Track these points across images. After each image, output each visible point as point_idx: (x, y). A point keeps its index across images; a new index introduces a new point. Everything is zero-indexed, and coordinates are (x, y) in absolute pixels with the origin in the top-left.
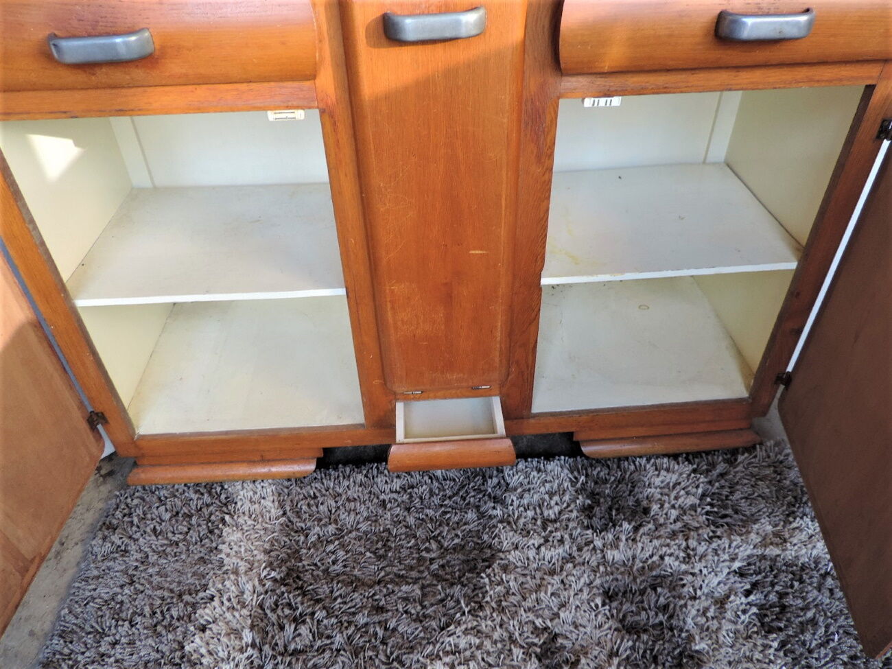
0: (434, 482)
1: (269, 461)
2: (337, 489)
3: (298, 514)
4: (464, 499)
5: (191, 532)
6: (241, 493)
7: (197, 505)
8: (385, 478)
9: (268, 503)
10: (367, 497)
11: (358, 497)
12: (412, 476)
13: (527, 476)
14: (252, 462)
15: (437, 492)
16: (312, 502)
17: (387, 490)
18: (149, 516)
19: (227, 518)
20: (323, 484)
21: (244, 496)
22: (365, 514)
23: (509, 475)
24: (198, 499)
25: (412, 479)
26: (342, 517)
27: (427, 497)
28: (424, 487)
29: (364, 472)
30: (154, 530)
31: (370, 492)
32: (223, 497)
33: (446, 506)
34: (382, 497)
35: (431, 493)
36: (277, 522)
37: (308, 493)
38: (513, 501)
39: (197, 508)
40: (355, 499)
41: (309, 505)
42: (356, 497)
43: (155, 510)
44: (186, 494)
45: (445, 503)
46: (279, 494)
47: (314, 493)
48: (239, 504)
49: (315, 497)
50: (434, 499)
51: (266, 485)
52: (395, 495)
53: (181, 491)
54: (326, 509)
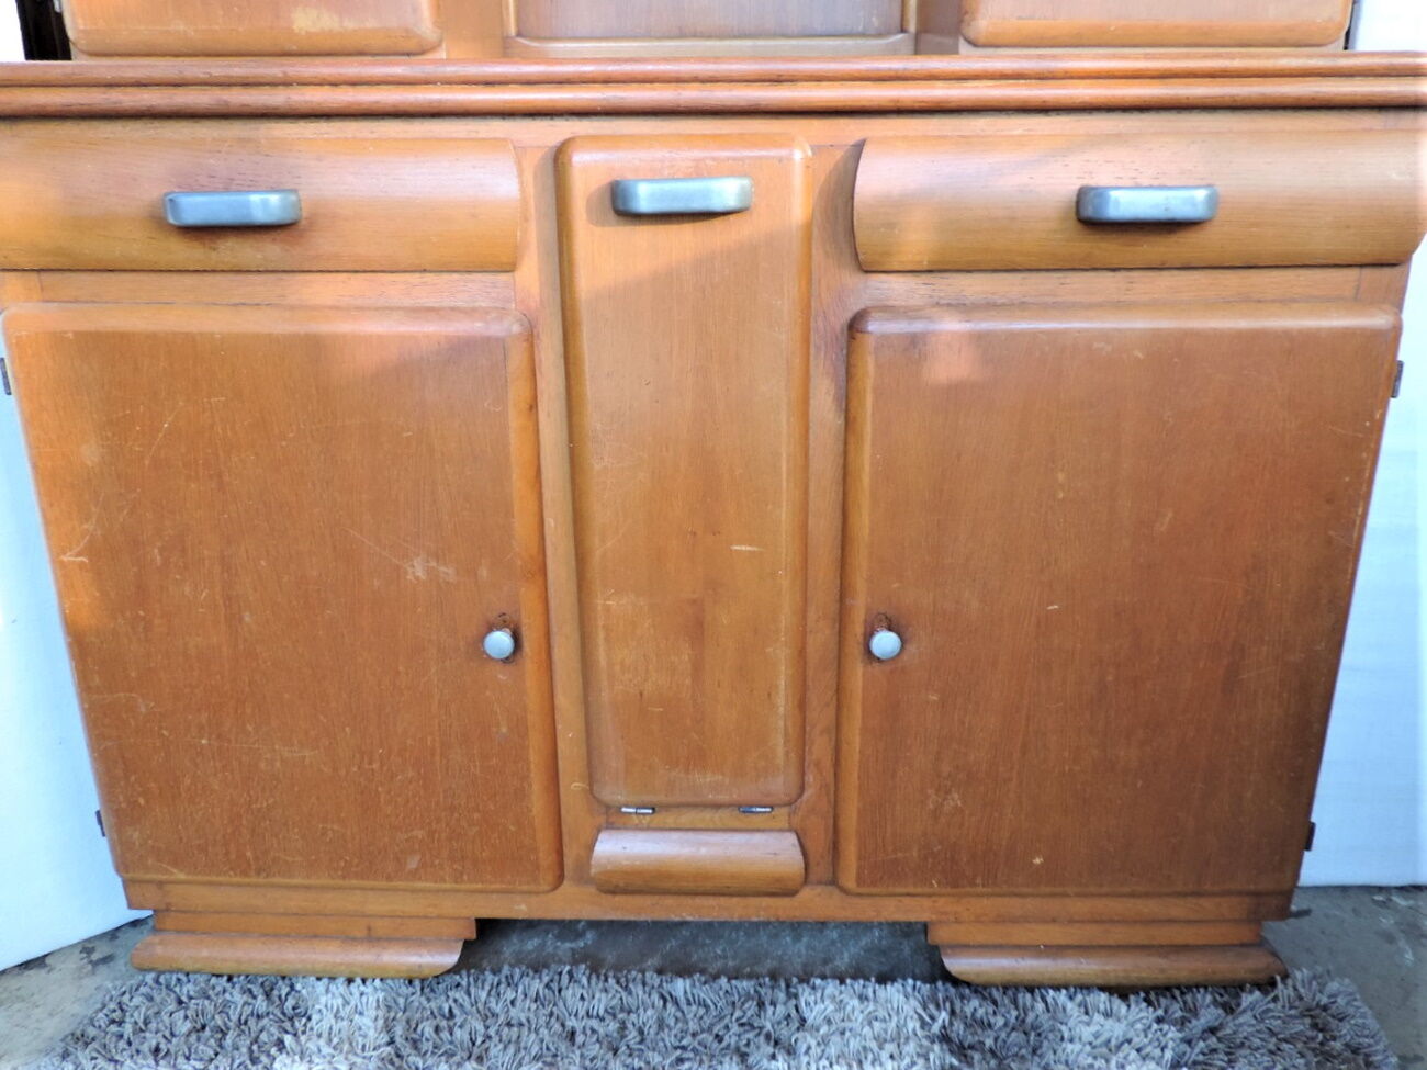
0: (669, 1005)
1: (379, 939)
2: (493, 1005)
3: (415, 1044)
4: (719, 1038)
5: (219, 1057)
6: (323, 1000)
7: (241, 1015)
8: (581, 991)
9: (366, 1022)
10: (542, 1021)
11: (529, 1021)
12: (630, 993)
13: (841, 1006)
14: (349, 940)
15: (672, 1023)
16: (444, 1023)
17: (582, 1013)
18: (153, 1026)
19: (288, 1039)
20: (469, 995)
21: (326, 1006)
22: (535, 1049)
23: (808, 1004)
24: (246, 1003)
25: (630, 998)
26: (493, 1052)
27: (652, 1031)
28: (650, 1012)
29: (546, 979)
30: (157, 1050)
31: (551, 1014)
32: (290, 1003)
33: (684, 1048)
34: (571, 1023)
35: (661, 1025)
36: (375, 1053)
37: (440, 1008)
38: (809, 1048)
39: (240, 1020)
40: (521, 1025)
41: (437, 1029)
42: (524, 1021)
43: (166, 1018)
44: (227, 996)
45: (684, 1042)
46: (389, 1008)
47: (450, 1010)
48: (315, 1017)
49: (451, 1015)
50: (665, 1034)
51: (368, 989)
52: (594, 1023)
53: (219, 989)
54: (467, 1037)
